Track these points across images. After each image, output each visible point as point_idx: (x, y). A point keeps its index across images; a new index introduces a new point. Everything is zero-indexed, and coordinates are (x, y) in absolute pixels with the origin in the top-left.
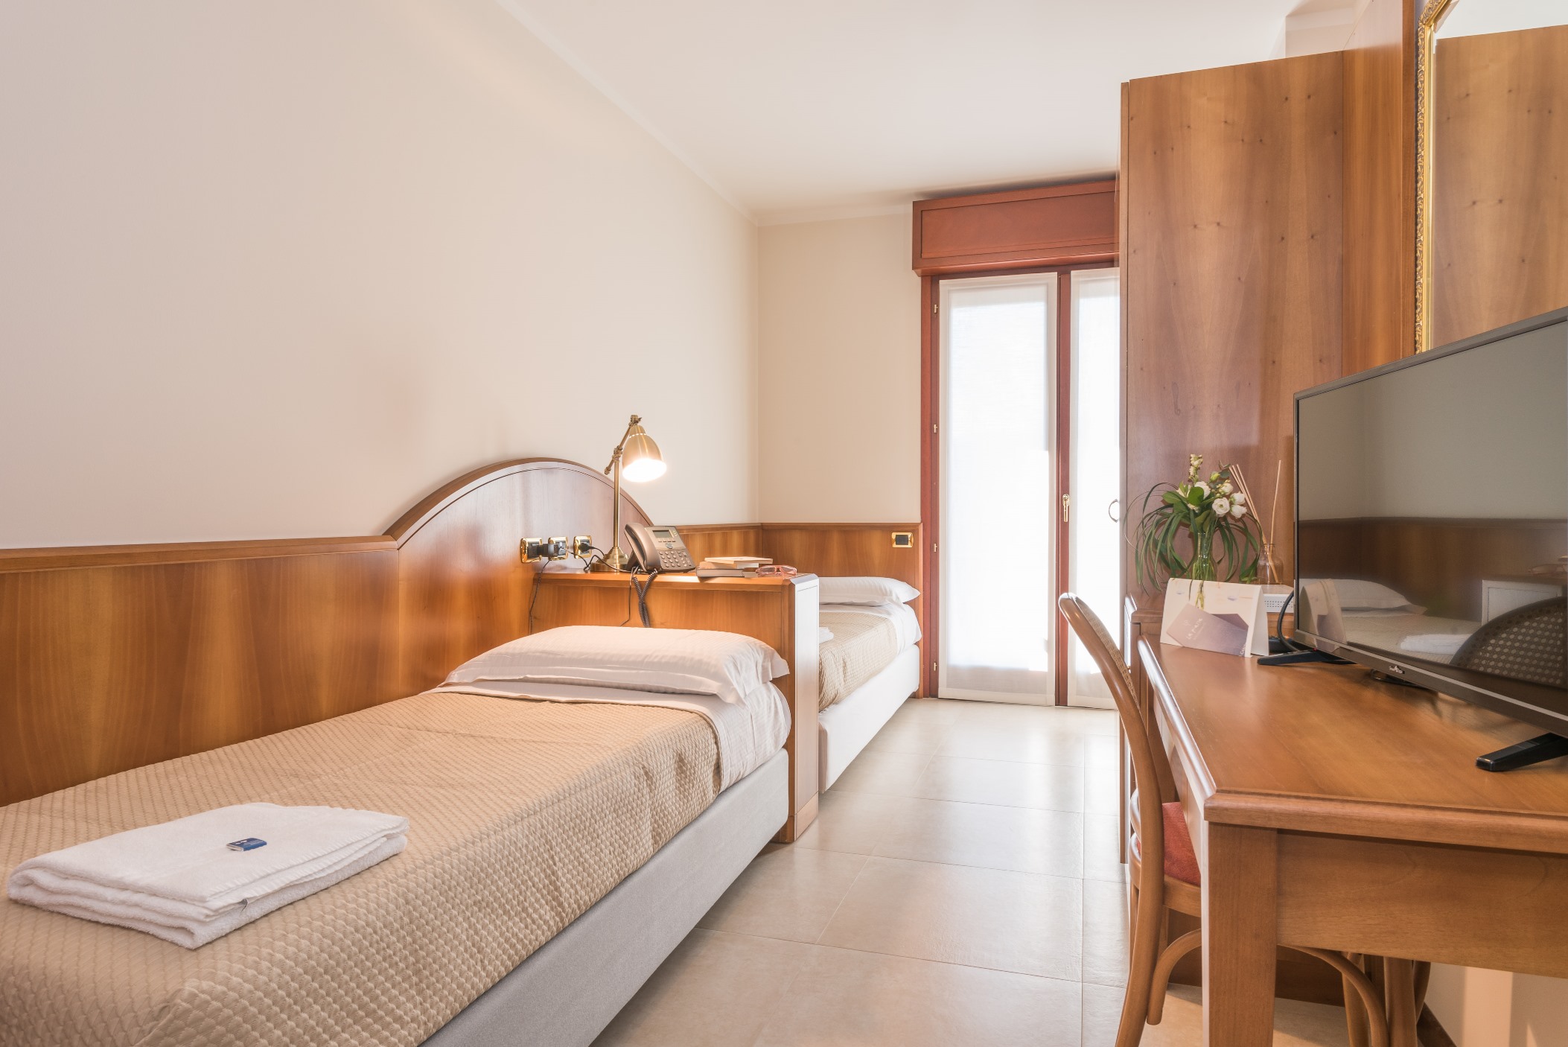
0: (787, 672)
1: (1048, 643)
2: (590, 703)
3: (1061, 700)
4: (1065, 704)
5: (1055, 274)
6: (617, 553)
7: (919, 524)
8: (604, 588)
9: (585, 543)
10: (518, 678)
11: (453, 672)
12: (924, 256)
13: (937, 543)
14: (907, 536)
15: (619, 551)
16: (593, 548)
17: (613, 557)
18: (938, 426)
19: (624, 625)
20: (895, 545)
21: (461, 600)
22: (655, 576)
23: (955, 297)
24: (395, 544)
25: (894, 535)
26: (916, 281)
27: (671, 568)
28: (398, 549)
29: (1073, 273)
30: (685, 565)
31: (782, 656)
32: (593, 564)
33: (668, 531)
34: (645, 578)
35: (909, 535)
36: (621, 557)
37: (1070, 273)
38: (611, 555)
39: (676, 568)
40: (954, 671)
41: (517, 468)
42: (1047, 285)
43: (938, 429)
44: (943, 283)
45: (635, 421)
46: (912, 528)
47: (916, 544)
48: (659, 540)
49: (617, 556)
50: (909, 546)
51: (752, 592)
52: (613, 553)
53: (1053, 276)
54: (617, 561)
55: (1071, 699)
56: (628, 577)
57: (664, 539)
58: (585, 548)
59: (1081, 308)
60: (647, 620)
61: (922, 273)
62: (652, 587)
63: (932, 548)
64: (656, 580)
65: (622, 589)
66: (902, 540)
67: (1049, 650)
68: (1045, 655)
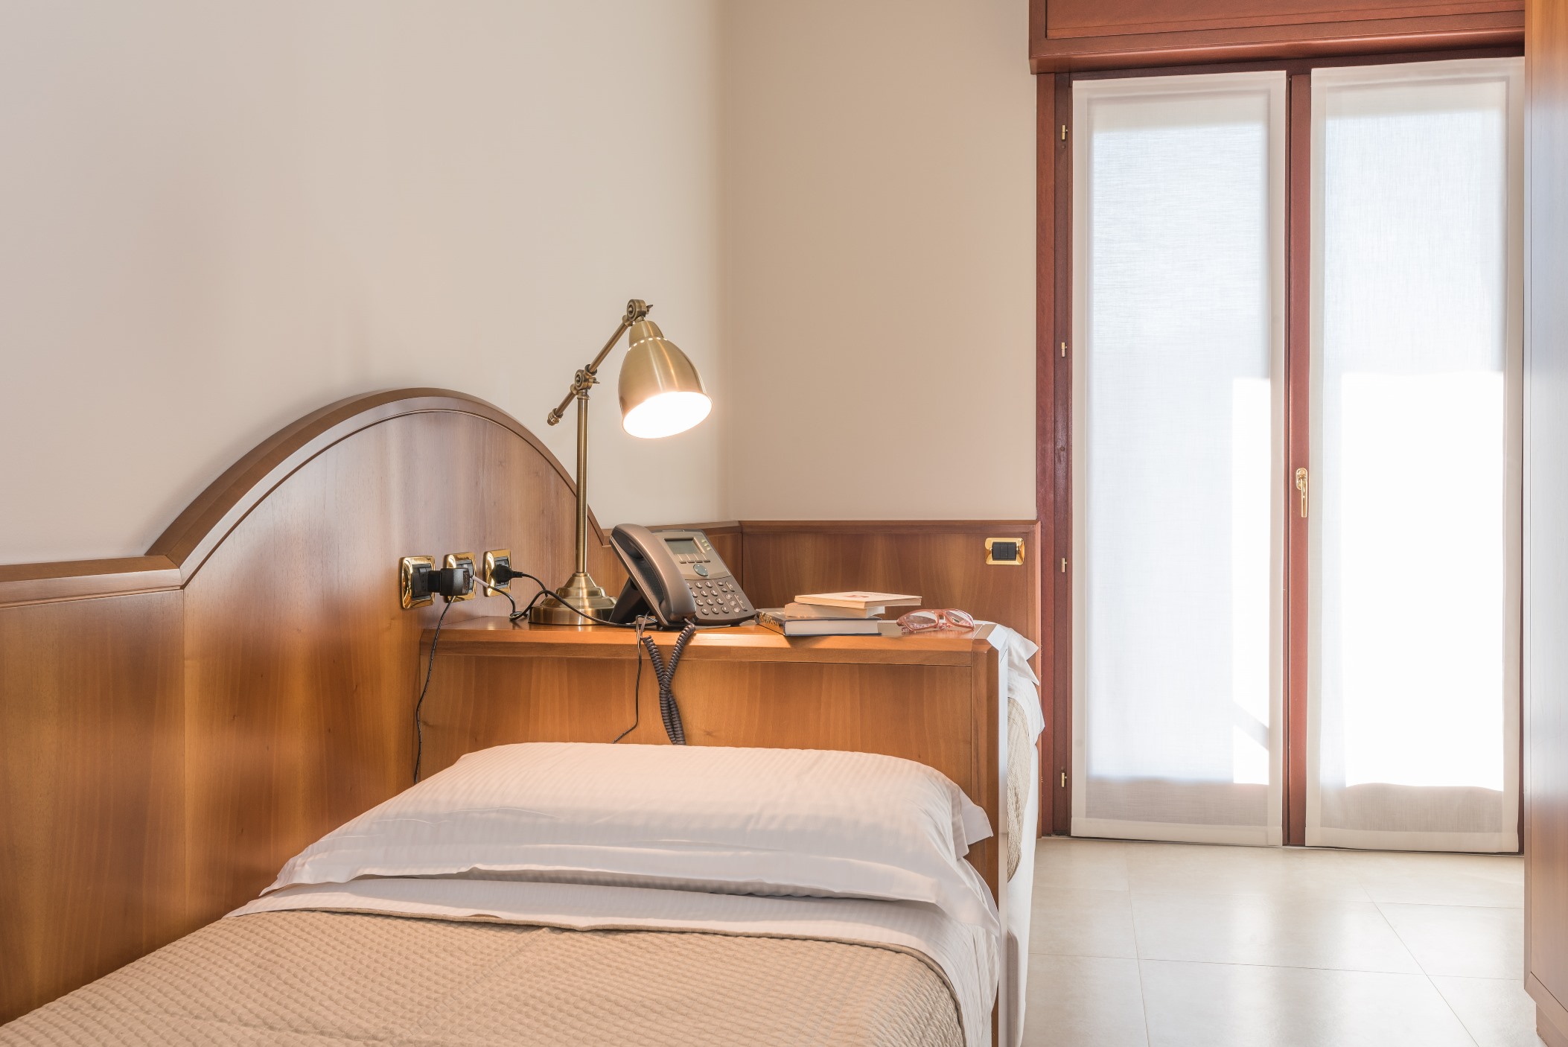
0: (989, 833)
1: (1270, 732)
2: (649, 931)
3: (1294, 834)
4: (1300, 841)
5: (1284, 73)
6: (583, 584)
7: (1033, 523)
8: (580, 661)
9: (503, 564)
10: (454, 871)
11: (298, 860)
12: (1050, 34)
13: (1068, 557)
14: (1015, 544)
15: (587, 581)
16: (519, 575)
17: (578, 594)
18: (1069, 344)
19: (619, 739)
20: (990, 561)
21: (298, 694)
22: (690, 635)
23: (1100, 112)
24: (173, 575)
25: (989, 543)
26: (1027, 85)
27: (711, 617)
28: (183, 587)
29: (1316, 72)
30: (737, 610)
31: (976, 800)
32: (537, 610)
33: (691, 539)
34: (672, 639)
35: (1018, 541)
36: (592, 594)
37: (1309, 73)
38: (571, 589)
39: (722, 617)
40: (1100, 787)
41: (392, 408)
42: (1268, 93)
43: (1069, 351)
44: (1082, 89)
45: (636, 312)
46: (1023, 528)
47: (1028, 560)
48: (681, 558)
49: (584, 593)
50: (1017, 562)
51: (906, 668)
52: (575, 585)
53: (1277, 79)
54: (587, 603)
55: (1313, 833)
56: (628, 637)
57: (689, 558)
58: (503, 574)
59: (1329, 136)
60: (676, 731)
61: (1039, 67)
62: (685, 658)
63: (1057, 565)
64: (693, 643)
65: (620, 663)
66: (1005, 552)
67: (1271, 746)
68: (1265, 754)
